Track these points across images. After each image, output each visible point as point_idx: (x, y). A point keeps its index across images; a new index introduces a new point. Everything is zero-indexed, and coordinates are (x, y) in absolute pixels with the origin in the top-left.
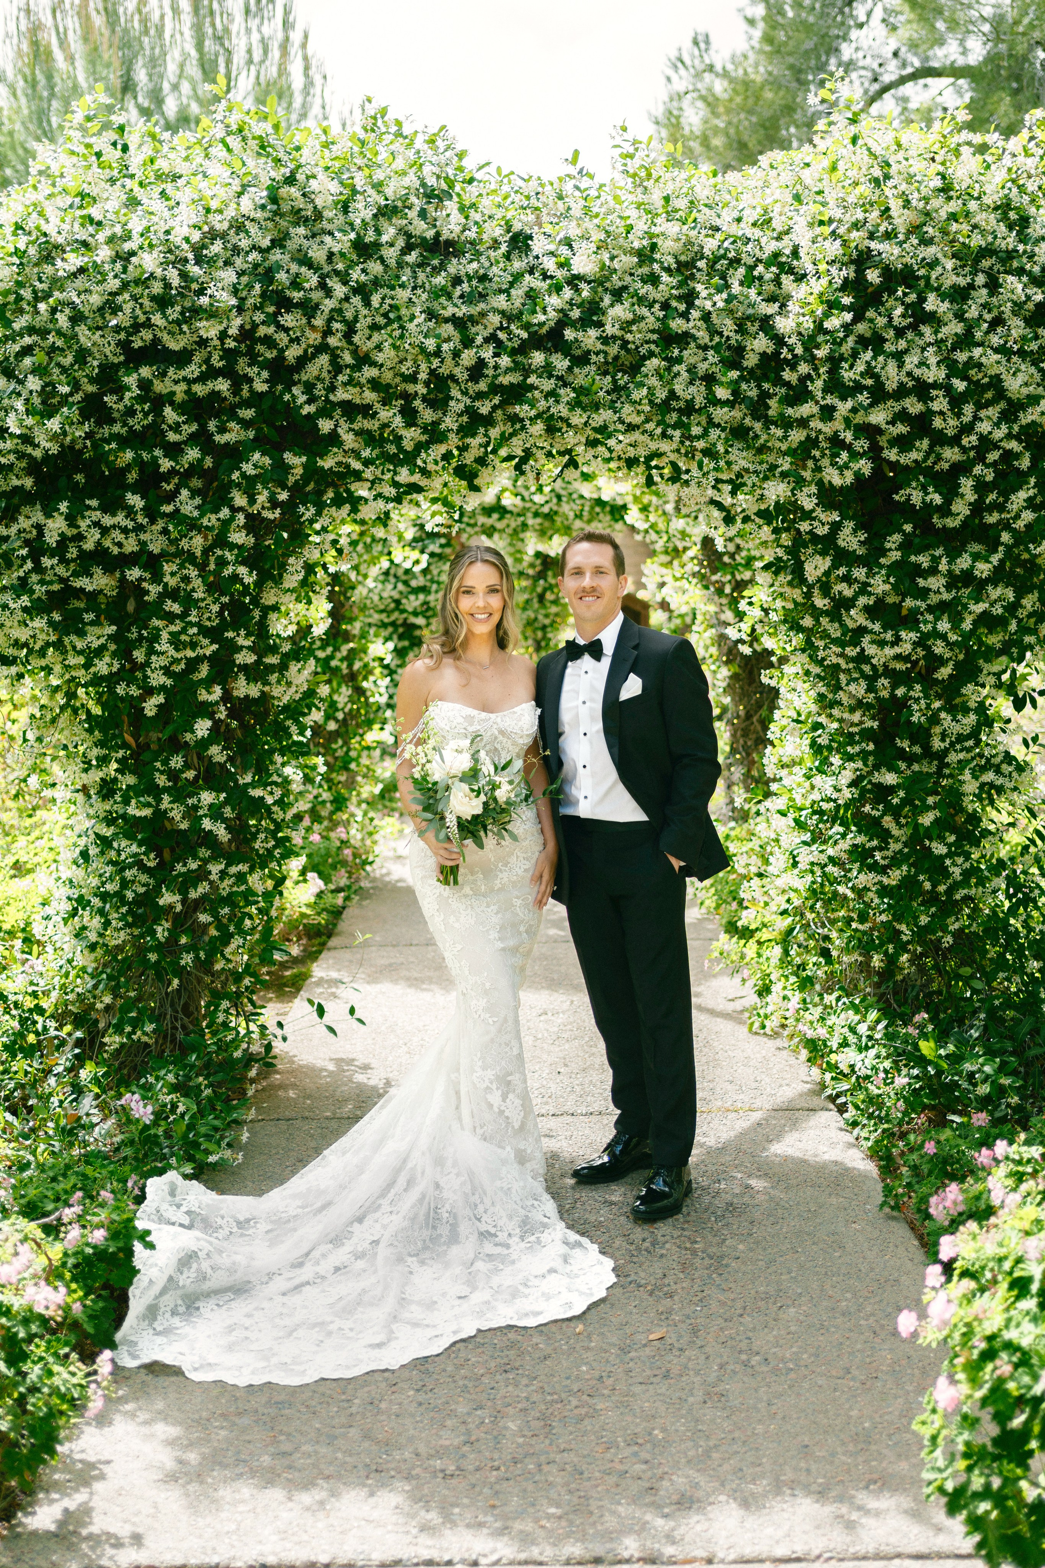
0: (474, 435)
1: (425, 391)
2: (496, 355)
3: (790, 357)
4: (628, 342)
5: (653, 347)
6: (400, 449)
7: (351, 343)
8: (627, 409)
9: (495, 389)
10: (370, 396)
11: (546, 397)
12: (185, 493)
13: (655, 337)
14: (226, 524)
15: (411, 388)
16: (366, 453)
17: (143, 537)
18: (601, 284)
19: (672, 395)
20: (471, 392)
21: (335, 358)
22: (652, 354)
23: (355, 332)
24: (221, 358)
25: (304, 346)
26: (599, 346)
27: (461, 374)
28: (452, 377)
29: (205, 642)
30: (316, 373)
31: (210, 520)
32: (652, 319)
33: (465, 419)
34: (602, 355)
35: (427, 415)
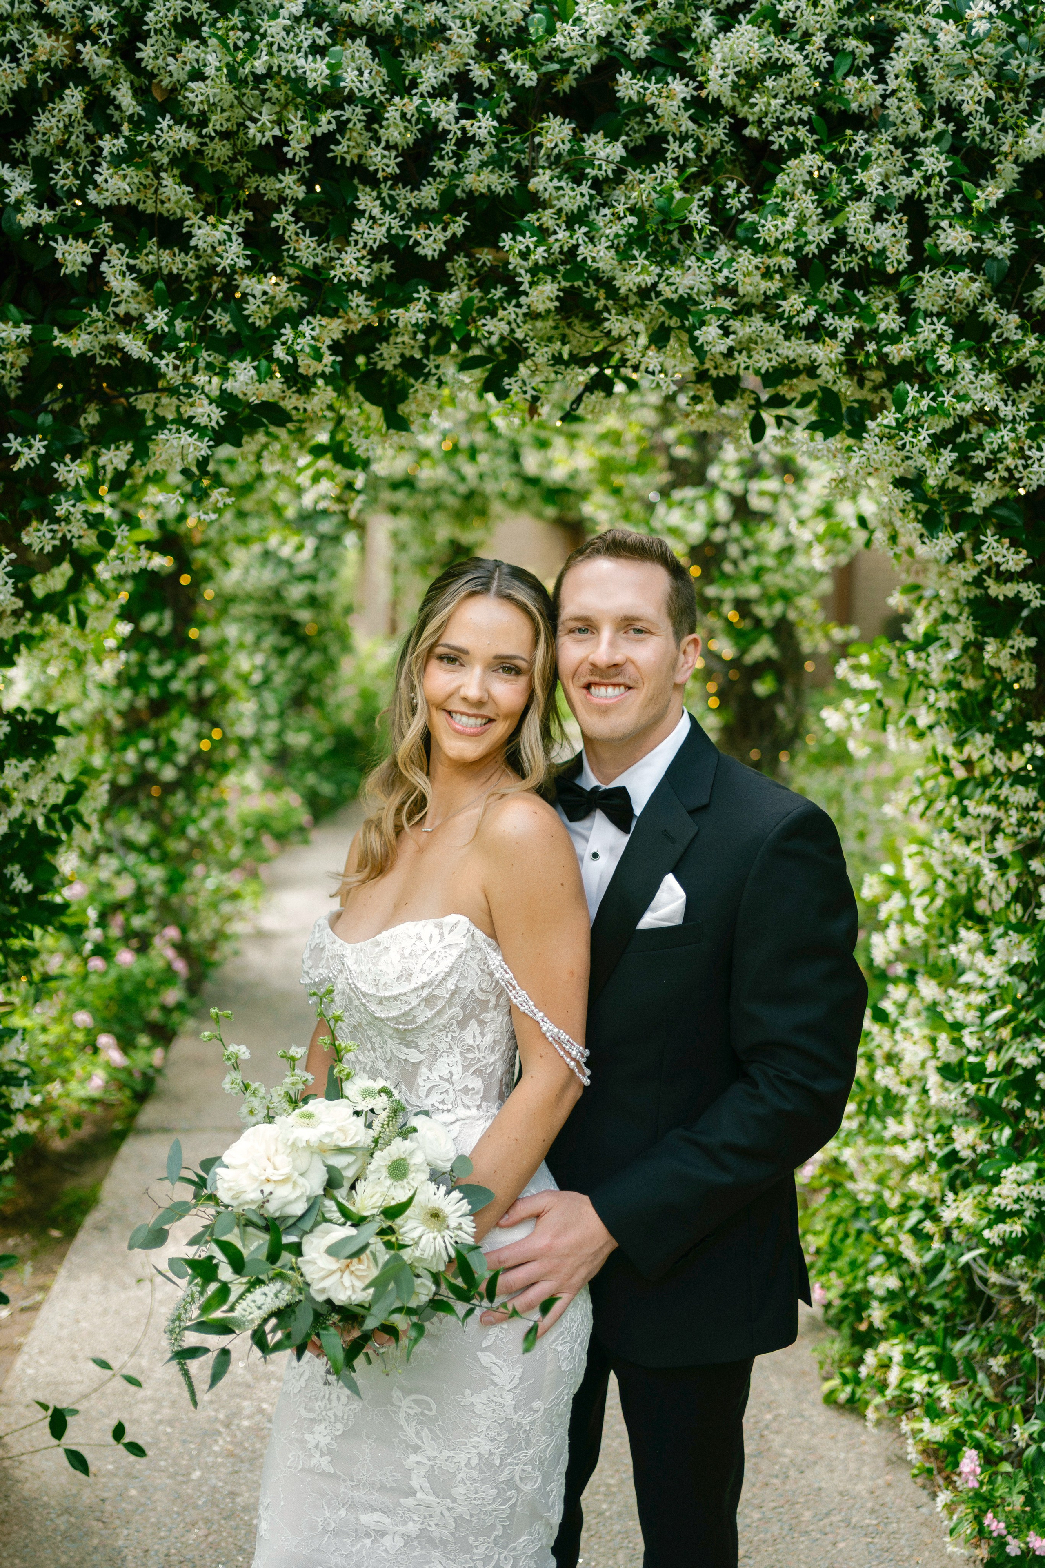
0: (405, 302)
1: (300, 192)
2: (467, 114)
4: (745, 123)
5: (802, 133)
6: (240, 318)
7: (135, 67)
11: (570, 227)
13: (806, 112)
15: (270, 187)
16: (157, 320)
19: (840, 239)
20: (402, 206)
22: (797, 149)
23: (144, 37)
25: (26, 66)
32: (802, 71)
33: (387, 267)
34: (690, 145)
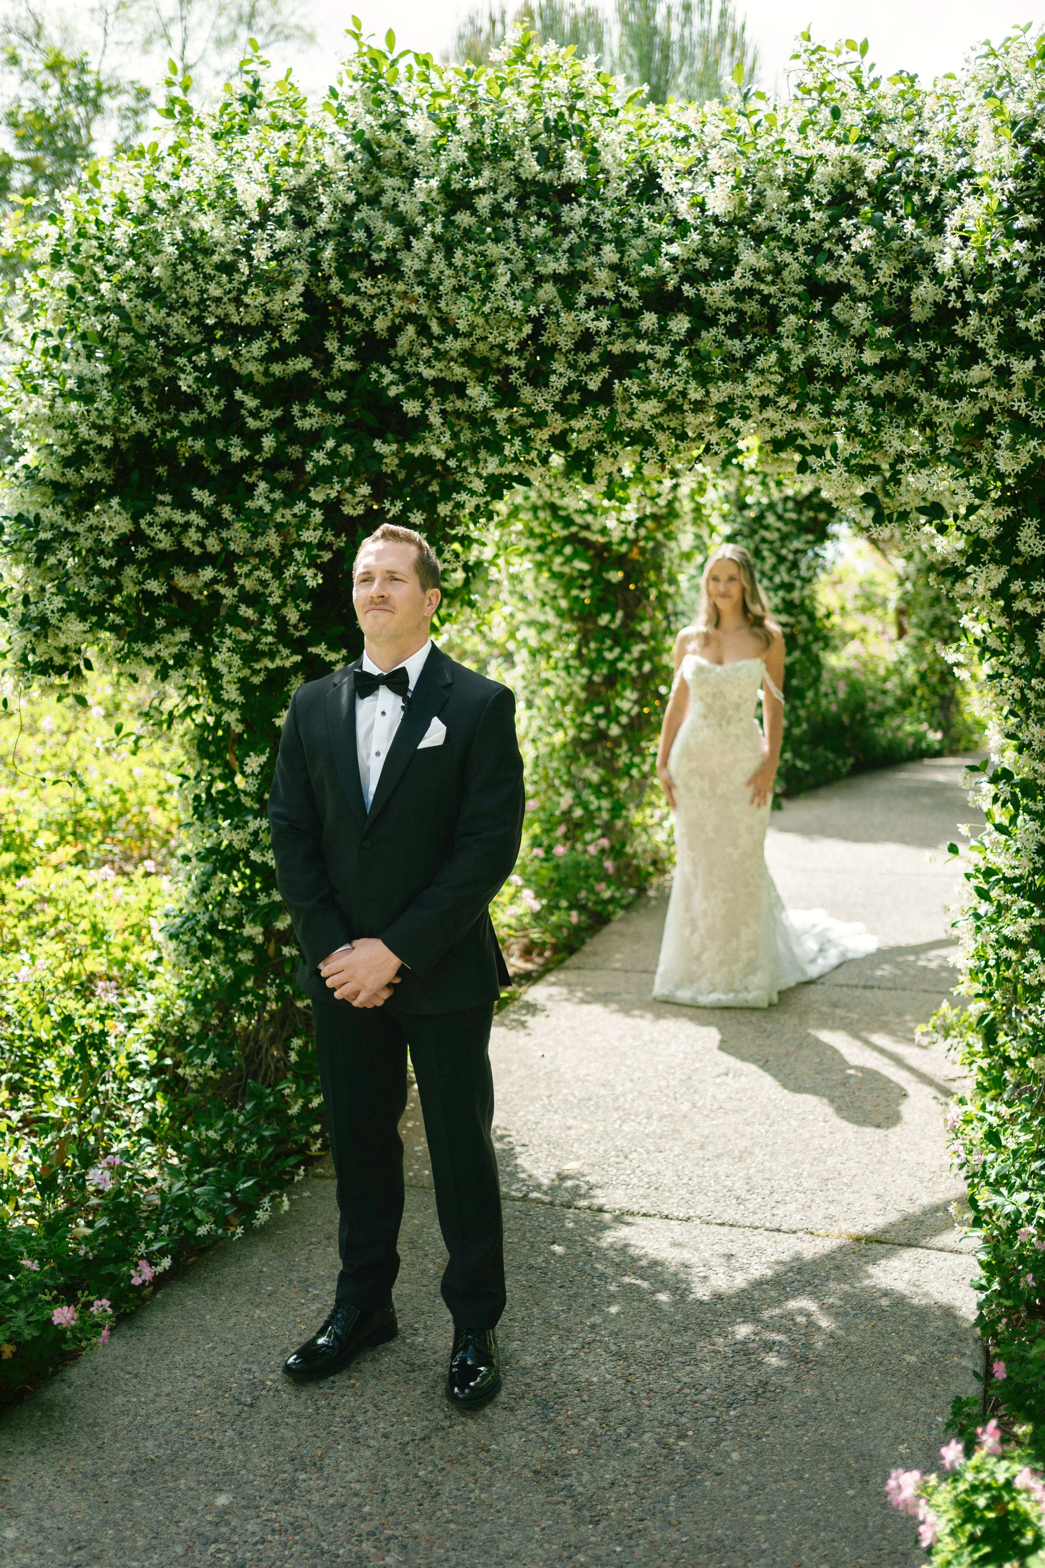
3: (959, 305)
8: (753, 379)
9: (607, 358)
10: (459, 372)
12: (263, 486)
14: (303, 521)
17: (225, 534)
18: (742, 226)
21: (424, 330)
24: (296, 333)
26: (730, 303)
27: (565, 343)
28: (555, 346)
29: (285, 652)
30: (406, 347)
31: (284, 515)
35: (527, 393)
